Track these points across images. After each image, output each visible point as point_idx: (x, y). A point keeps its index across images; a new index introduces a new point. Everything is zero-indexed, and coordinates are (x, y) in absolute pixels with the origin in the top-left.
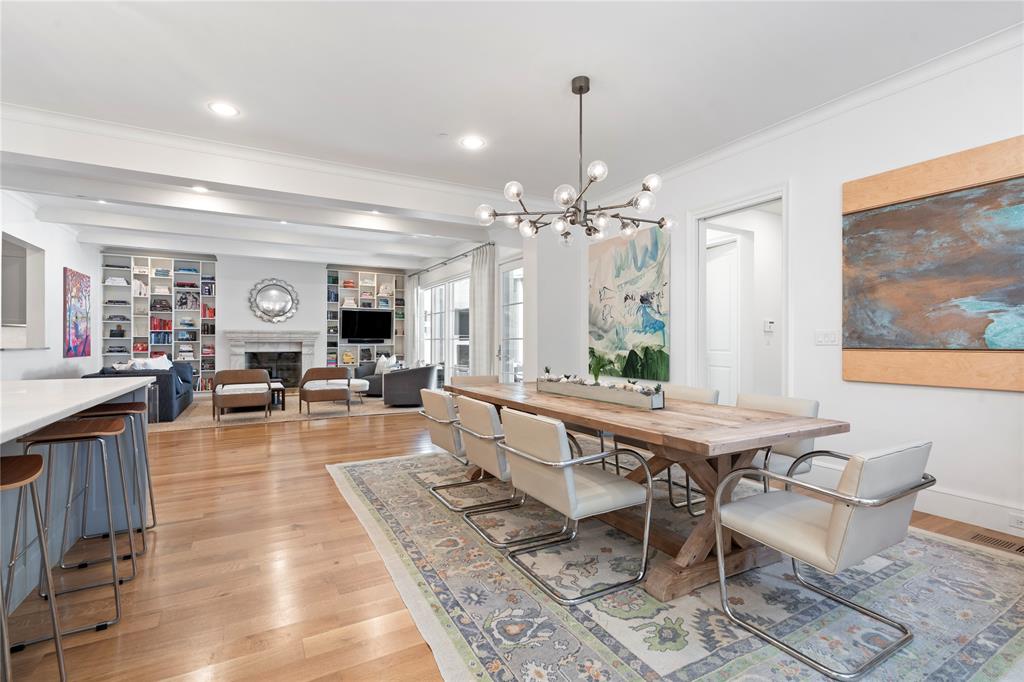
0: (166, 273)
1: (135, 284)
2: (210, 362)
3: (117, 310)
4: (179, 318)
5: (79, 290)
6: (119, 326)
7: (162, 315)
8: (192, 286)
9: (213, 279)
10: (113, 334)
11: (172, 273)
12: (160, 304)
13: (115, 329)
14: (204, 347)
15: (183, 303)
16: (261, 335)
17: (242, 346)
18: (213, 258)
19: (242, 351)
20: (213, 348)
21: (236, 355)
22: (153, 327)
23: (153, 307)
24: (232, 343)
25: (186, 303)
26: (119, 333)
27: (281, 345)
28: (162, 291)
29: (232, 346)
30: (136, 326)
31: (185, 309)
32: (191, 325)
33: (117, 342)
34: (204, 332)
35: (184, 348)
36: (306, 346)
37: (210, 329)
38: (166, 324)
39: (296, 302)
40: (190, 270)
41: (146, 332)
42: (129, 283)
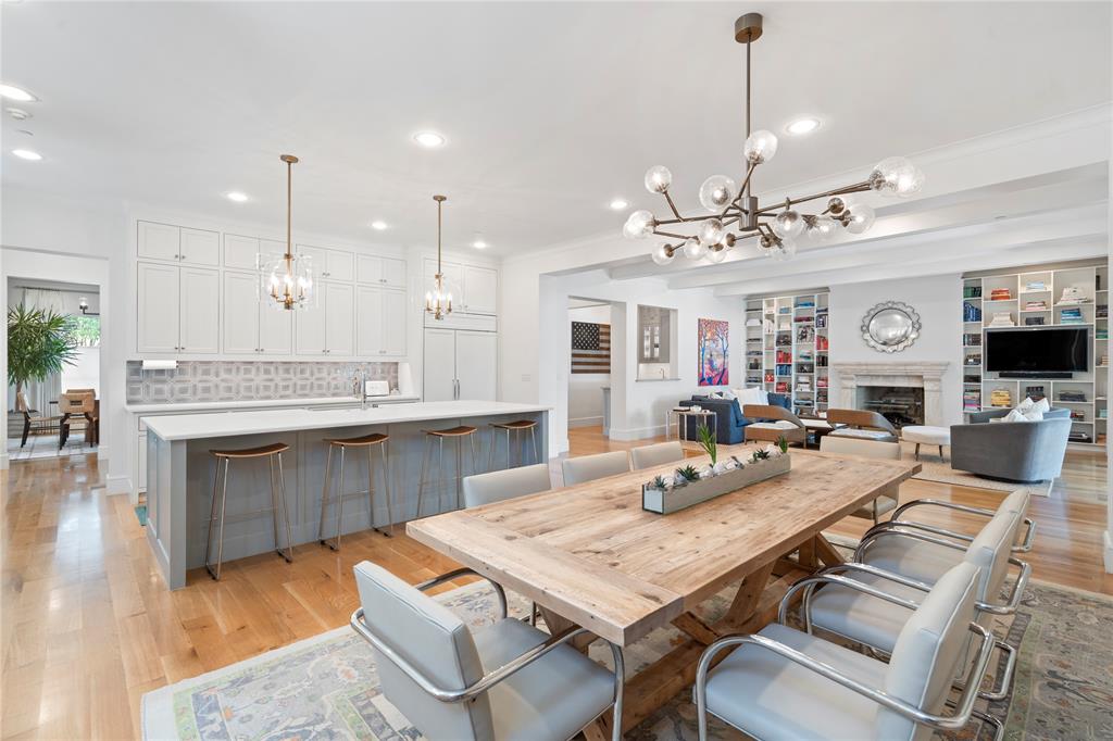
0: (787, 310)
1: (766, 322)
2: (823, 395)
3: (755, 349)
4: (797, 351)
5: (713, 334)
6: (756, 360)
7: (784, 348)
8: (808, 319)
9: (826, 310)
10: (751, 368)
11: (793, 310)
12: (784, 340)
13: (753, 362)
14: (819, 379)
15: (803, 336)
16: (870, 368)
17: (852, 379)
18: (826, 289)
19: (853, 384)
20: (827, 380)
21: (847, 388)
22: (779, 360)
23: (778, 343)
24: (842, 375)
25: (805, 337)
26: (755, 366)
27: (897, 379)
28: (785, 327)
29: (843, 378)
30: (767, 359)
31: (805, 342)
32: (809, 358)
33: (755, 373)
34: (818, 364)
35: (802, 379)
36: (927, 380)
37: (823, 361)
38: (787, 357)
39: (917, 326)
40: (806, 305)
41: (774, 365)
42: (761, 322)
